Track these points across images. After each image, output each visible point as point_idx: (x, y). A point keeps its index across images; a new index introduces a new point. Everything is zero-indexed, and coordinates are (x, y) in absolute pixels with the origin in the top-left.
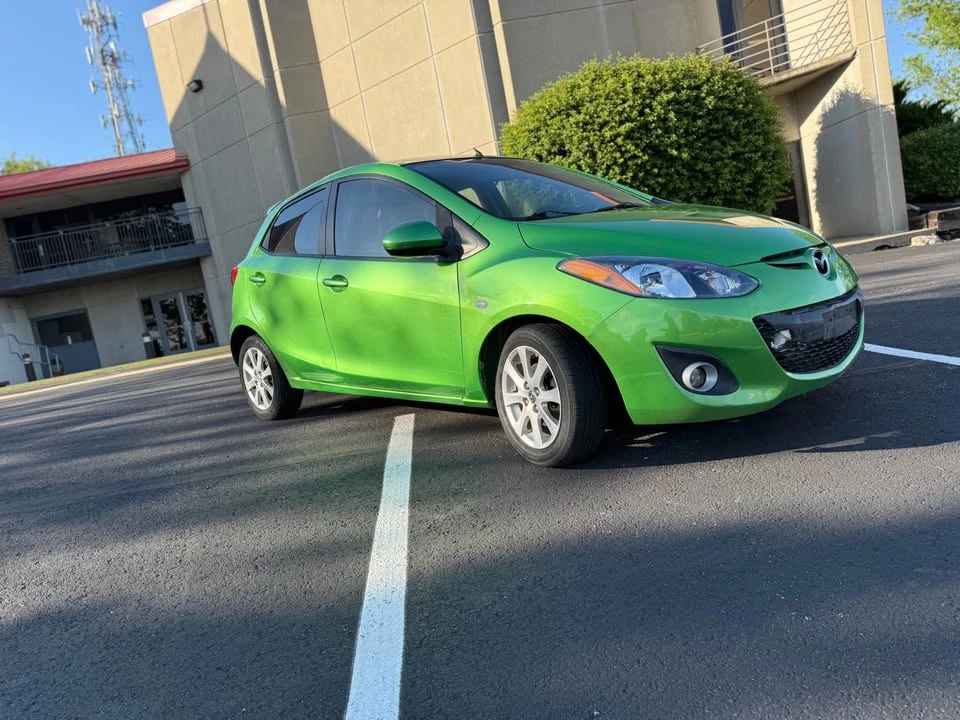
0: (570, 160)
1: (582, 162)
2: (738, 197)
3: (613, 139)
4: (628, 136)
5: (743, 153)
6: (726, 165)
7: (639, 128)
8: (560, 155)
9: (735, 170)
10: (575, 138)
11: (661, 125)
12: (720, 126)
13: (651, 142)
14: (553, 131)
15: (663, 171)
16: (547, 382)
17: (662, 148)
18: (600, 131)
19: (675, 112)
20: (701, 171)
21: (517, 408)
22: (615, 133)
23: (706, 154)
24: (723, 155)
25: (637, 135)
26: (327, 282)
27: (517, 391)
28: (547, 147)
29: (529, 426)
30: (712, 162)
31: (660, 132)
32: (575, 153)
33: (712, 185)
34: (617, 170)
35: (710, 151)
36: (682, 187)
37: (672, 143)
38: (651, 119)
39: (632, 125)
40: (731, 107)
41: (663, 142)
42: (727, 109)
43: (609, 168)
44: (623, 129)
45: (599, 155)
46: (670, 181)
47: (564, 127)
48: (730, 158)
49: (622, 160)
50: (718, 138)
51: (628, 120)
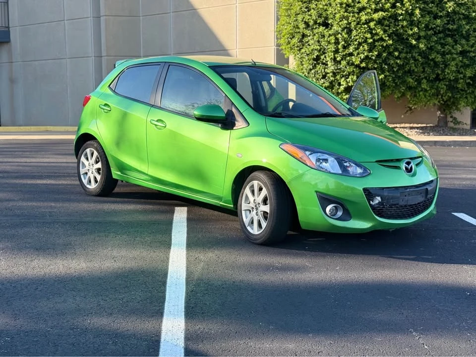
0: (331, 32)
1: (340, 35)
2: (460, 86)
3: (367, 22)
4: (380, 22)
5: (469, 52)
6: (454, 59)
7: (390, 17)
8: (323, 26)
9: (460, 64)
10: (338, 16)
11: (408, 18)
12: (455, 27)
13: (397, 30)
14: (321, 6)
15: (403, 55)
16: (265, 201)
17: (405, 37)
18: (358, 13)
19: (420, 9)
20: (433, 60)
21: (248, 212)
22: (370, 17)
23: (439, 47)
24: (453, 51)
25: (386, 22)
26: (153, 122)
27: (249, 203)
28: (314, 18)
29: (252, 222)
30: (443, 54)
31: (405, 23)
32: (336, 28)
33: (440, 72)
34: (366, 47)
35: (443, 45)
36: (416, 70)
37: (414, 34)
38: (400, 12)
39: (384, 14)
40: (466, 13)
41: (406, 31)
42: (463, 14)
43: (360, 44)
44: (376, 16)
45: (354, 33)
46: (407, 64)
47: (330, 5)
48: (457, 54)
49: (371, 40)
50: (452, 36)
51: (382, 9)
